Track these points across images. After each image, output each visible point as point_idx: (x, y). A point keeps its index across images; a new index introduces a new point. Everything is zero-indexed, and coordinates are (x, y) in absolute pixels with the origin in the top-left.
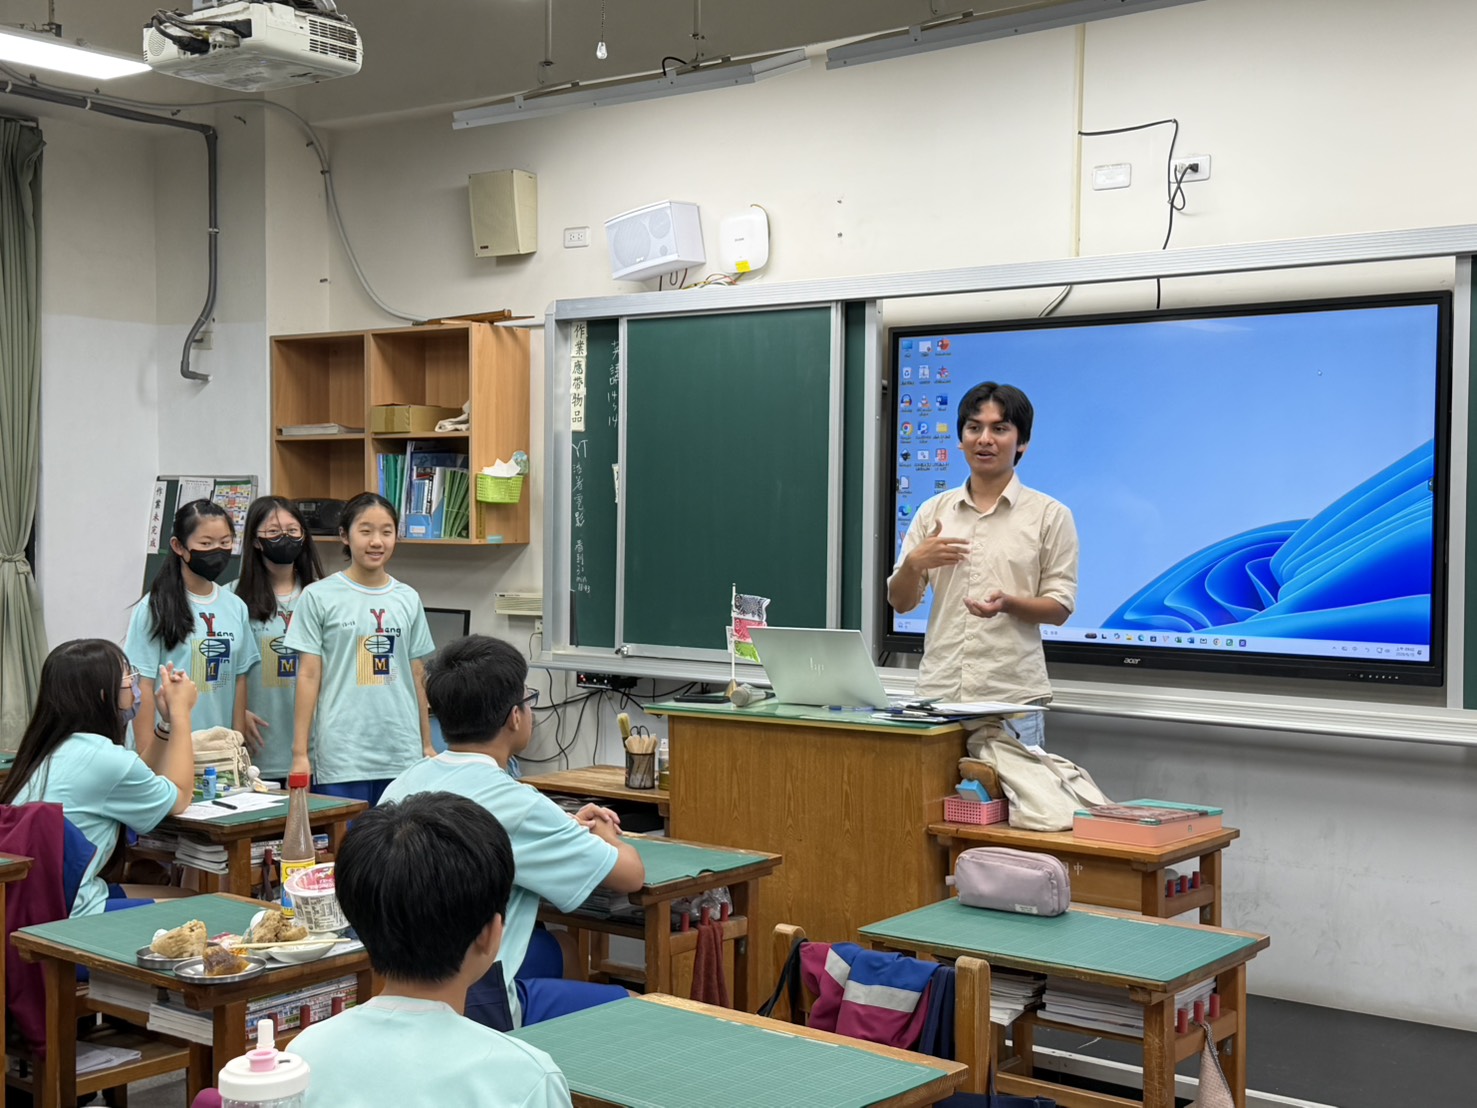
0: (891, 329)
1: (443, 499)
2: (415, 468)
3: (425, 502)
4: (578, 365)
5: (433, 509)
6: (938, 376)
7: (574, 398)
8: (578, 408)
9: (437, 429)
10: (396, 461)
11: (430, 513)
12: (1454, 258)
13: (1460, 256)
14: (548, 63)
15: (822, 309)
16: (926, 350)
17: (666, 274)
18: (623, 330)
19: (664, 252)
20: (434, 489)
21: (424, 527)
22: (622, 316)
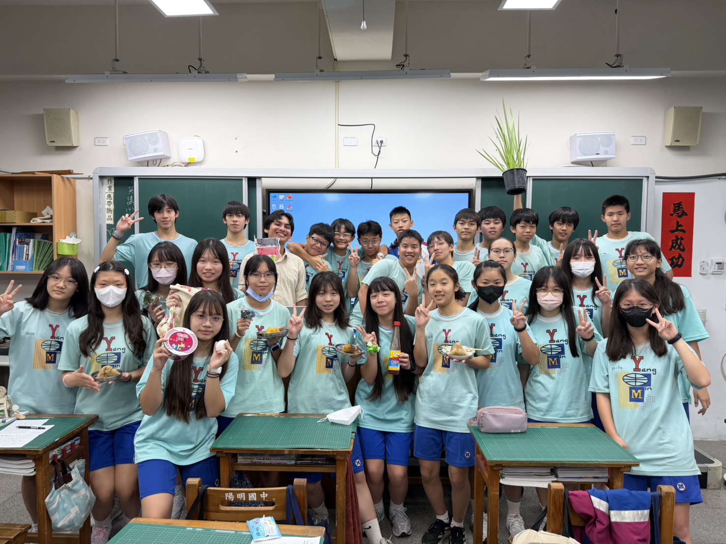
0: (267, 190)
1: (34, 254)
2: (17, 239)
3: (25, 254)
4: (109, 196)
5: (29, 258)
6: (288, 209)
7: (108, 210)
8: (110, 214)
9: (31, 222)
10: (6, 236)
11: (28, 259)
12: (475, 179)
13: (478, 178)
14: (117, 60)
15: (239, 180)
16: (282, 198)
17: (151, 160)
18: (136, 182)
19: (156, 150)
20: (30, 249)
21: (24, 266)
22: (135, 176)
